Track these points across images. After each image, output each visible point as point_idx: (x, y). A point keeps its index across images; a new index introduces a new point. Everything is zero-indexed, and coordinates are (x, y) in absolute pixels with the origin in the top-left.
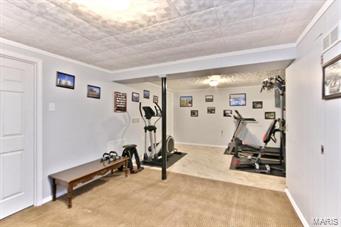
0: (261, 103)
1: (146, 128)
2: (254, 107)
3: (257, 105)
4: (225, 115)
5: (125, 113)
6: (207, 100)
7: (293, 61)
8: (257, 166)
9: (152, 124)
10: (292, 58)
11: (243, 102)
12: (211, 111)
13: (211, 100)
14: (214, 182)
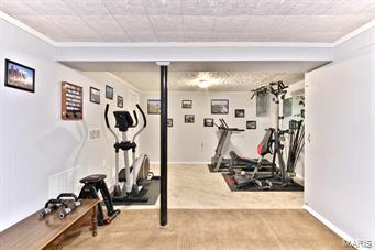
0: (243, 111)
1: (117, 146)
2: (236, 116)
3: (239, 113)
4: (205, 125)
5: (79, 122)
6: (184, 106)
7: (329, 62)
8: (260, 184)
9: (130, 139)
10: (329, 60)
11: (225, 109)
12: (189, 120)
13: (189, 106)
14: (230, 212)
